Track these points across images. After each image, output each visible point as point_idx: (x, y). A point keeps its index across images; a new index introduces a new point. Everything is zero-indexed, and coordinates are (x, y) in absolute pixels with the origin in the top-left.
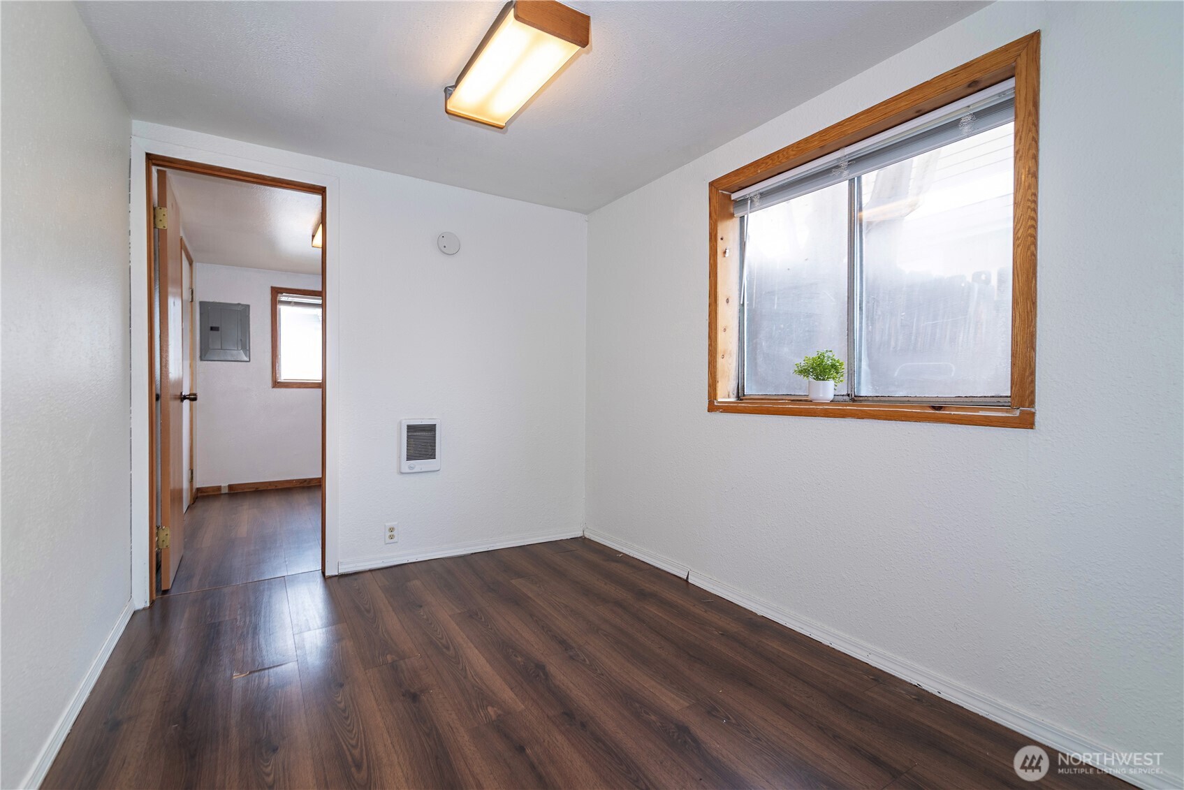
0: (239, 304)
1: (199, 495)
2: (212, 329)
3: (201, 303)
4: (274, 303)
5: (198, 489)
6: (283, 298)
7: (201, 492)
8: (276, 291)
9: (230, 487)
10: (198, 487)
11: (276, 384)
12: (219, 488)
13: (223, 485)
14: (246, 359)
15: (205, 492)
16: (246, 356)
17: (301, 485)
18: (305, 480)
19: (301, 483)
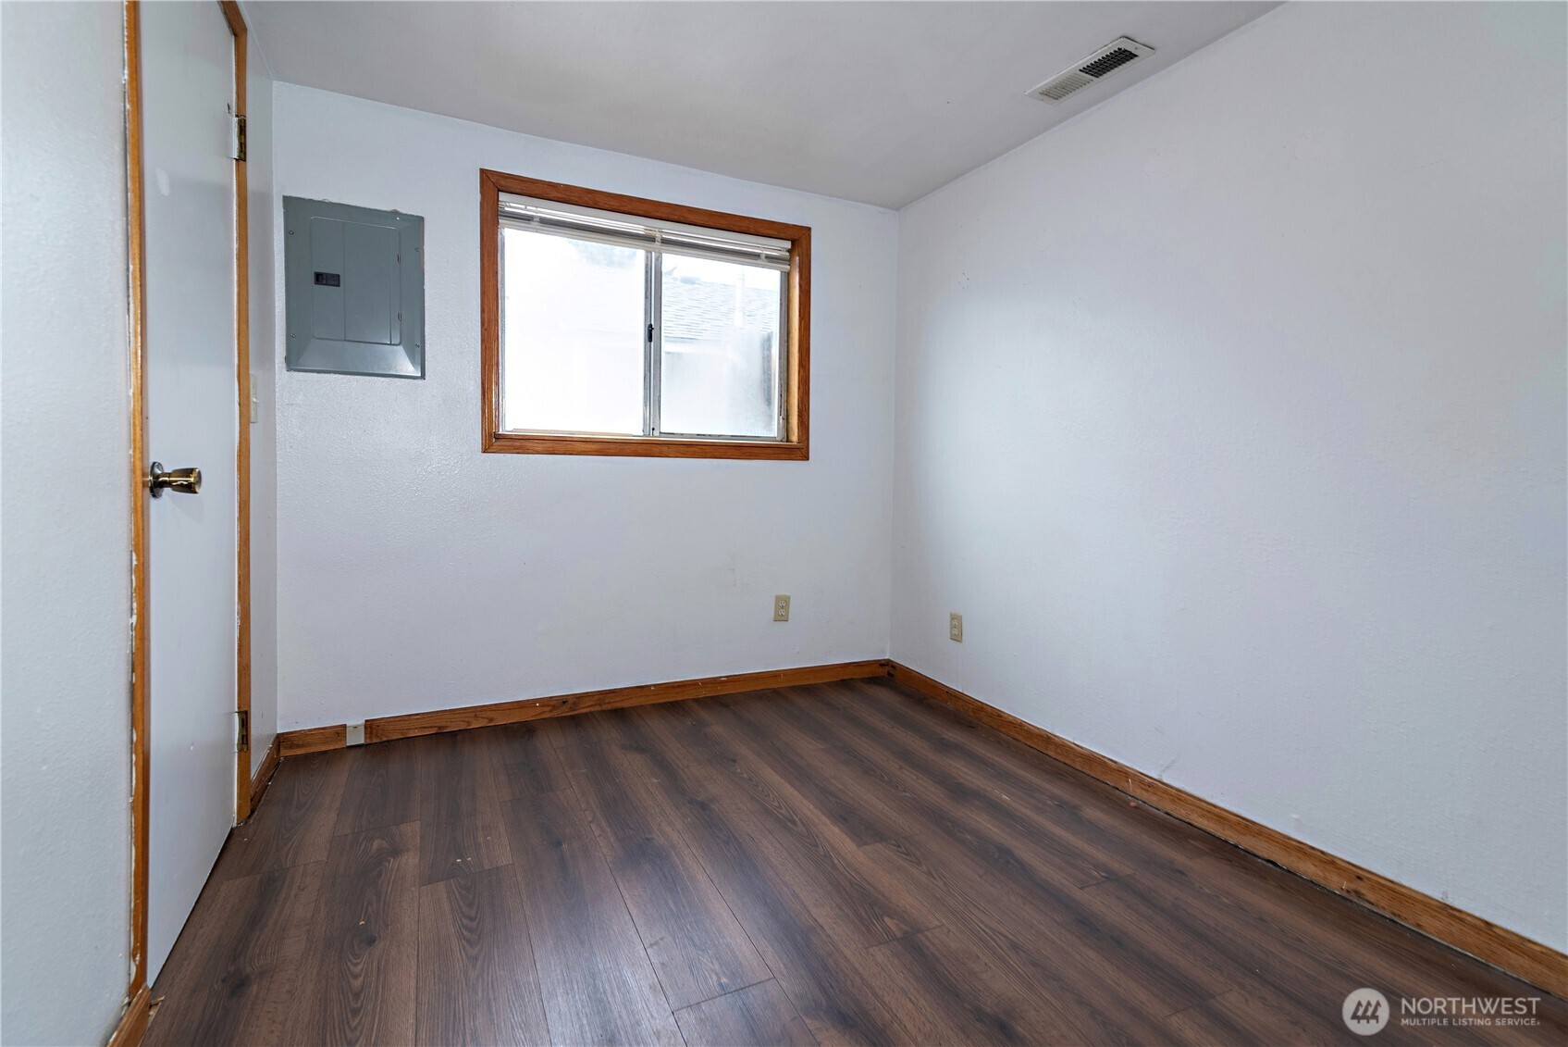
0: (395, 213)
1: (285, 753)
2: (320, 278)
3: (288, 201)
4: (491, 220)
5: (281, 741)
6: (511, 203)
7: (292, 746)
8: (494, 184)
9: (370, 726)
10: (279, 731)
11: (495, 441)
12: (341, 731)
13: (350, 723)
14: (409, 369)
15: (299, 746)
16: (413, 363)
17: (555, 714)
18: (563, 701)
19: (554, 708)
